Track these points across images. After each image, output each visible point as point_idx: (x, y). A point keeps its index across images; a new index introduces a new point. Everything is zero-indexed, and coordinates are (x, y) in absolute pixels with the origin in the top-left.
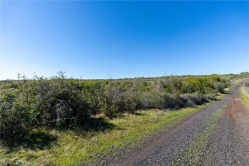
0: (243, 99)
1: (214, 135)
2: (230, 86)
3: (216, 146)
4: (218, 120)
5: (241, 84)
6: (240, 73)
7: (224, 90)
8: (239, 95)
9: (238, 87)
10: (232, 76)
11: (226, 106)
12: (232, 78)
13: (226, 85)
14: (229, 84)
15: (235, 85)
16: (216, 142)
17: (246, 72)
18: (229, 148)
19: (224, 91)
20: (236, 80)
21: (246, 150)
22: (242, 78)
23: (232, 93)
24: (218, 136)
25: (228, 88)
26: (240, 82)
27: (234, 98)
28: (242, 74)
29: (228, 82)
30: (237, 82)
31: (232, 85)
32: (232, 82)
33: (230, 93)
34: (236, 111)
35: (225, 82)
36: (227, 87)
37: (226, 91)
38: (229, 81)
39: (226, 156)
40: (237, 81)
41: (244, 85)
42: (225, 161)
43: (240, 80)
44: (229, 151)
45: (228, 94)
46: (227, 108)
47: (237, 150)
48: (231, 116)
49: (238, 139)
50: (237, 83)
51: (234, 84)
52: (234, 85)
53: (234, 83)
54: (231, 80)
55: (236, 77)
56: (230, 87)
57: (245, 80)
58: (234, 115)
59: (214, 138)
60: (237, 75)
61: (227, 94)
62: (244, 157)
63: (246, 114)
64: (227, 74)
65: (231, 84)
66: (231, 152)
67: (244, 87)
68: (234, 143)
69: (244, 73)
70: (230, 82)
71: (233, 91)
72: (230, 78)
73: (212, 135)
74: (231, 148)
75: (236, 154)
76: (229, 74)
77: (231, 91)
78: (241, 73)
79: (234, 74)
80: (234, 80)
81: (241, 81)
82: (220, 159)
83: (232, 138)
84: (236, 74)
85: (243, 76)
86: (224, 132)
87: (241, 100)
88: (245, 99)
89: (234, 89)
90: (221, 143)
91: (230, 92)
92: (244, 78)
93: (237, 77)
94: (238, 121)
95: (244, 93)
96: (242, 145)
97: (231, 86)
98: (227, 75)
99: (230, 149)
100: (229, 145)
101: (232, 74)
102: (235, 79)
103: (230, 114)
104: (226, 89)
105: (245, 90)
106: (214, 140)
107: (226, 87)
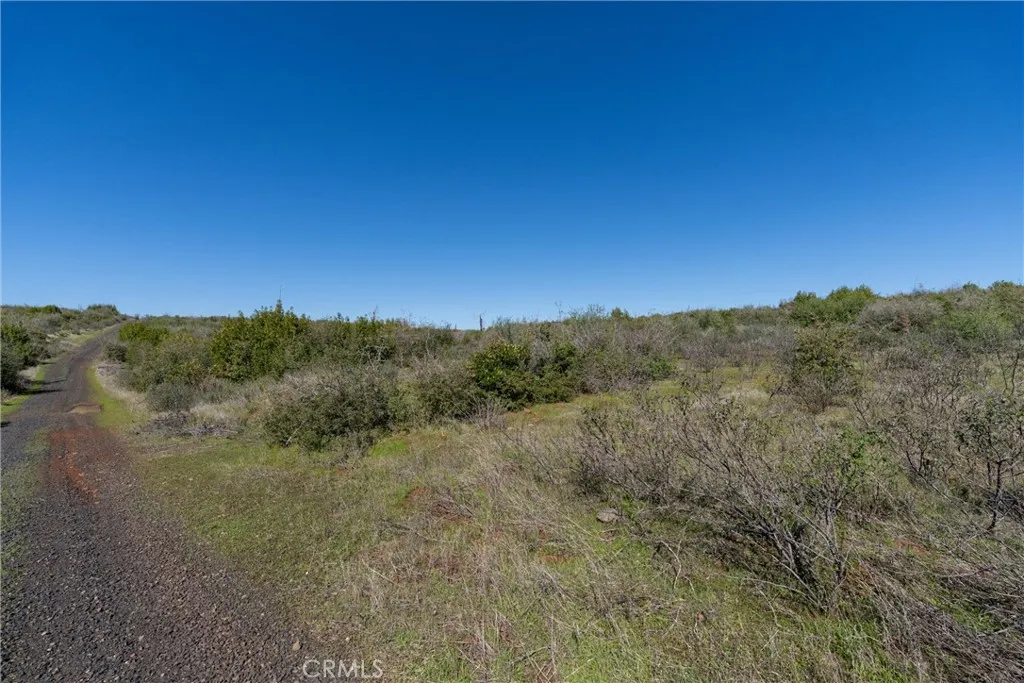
0: (101, 407)
1: (22, 595)
2: (49, 357)
3: (44, 633)
4: (22, 521)
5: (91, 349)
6: (85, 308)
7: (22, 378)
8: (84, 392)
9: (81, 359)
10: (56, 316)
11: (41, 448)
12: (54, 324)
13: (27, 353)
14: (42, 349)
15: (69, 354)
16: (41, 618)
17: (109, 307)
18: (99, 610)
19: (22, 383)
20: (72, 335)
21: (151, 585)
22: (96, 328)
23: (56, 386)
24: (40, 587)
25: (38, 367)
26: (89, 343)
27: (66, 406)
28: (93, 312)
29: (40, 343)
30: (76, 341)
31: (55, 355)
32: (54, 341)
33: (49, 387)
34: (89, 460)
35: (25, 340)
36: (33, 364)
37: (28, 382)
38: (43, 338)
39: (93, 646)
40: (75, 336)
41: (102, 354)
42: (96, 667)
43: (87, 335)
44: (99, 621)
45: (40, 392)
46: (49, 454)
47: (126, 600)
48: (69, 481)
49: (119, 559)
50: (75, 345)
51: (64, 348)
52: (64, 354)
53: (64, 345)
54: (52, 333)
55: (72, 323)
56: (47, 360)
57: (107, 334)
58: (81, 478)
59: (26, 607)
60: (76, 312)
61: (34, 392)
62: (151, 611)
63: (123, 462)
64: (32, 304)
65: (50, 348)
66: (107, 622)
67: (102, 360)
68: (111, 583)
69: (100, 307)
70: (48, 340)
71: (60, 378)
72: (47, 323)
73: (11, 599)
74: (106, 606)
75: (126, 614)
76: (42, 304)
77: (53, 380)
78: (89, 308)
79: (65, 307)
80: (63, 332)
81: (89, 337)
82: (74, 673)
83: (96, 568)
84: (71, 311)
85: (97, 318)
86: (62, 561)
87: (95, 411)
88: (109, 407)
89: (65, 370)
90: (62, 612)
91: (49, 383)
92: (101, 328)
93: (75, 322)
94: (102, 496)
95: (104, 386)
96: (137, 574)
97: (53, 360)
98: (35, 310)
99: (102, 610)
100: (96, 598)
101: (57, 310)
102: (68, 328)
103: (67, 478)
104: (32, 373)
105: (105, 371)
106: (24, 615)
107: (29, 363)
